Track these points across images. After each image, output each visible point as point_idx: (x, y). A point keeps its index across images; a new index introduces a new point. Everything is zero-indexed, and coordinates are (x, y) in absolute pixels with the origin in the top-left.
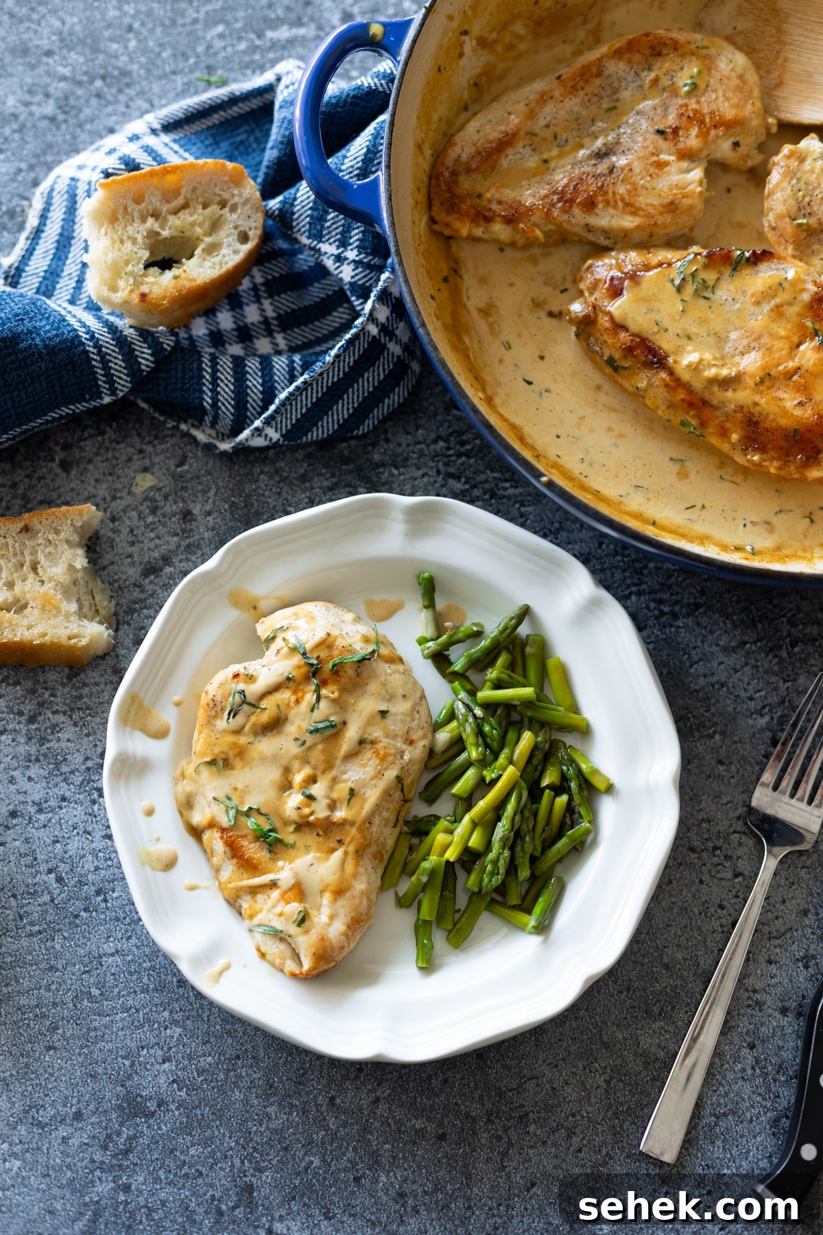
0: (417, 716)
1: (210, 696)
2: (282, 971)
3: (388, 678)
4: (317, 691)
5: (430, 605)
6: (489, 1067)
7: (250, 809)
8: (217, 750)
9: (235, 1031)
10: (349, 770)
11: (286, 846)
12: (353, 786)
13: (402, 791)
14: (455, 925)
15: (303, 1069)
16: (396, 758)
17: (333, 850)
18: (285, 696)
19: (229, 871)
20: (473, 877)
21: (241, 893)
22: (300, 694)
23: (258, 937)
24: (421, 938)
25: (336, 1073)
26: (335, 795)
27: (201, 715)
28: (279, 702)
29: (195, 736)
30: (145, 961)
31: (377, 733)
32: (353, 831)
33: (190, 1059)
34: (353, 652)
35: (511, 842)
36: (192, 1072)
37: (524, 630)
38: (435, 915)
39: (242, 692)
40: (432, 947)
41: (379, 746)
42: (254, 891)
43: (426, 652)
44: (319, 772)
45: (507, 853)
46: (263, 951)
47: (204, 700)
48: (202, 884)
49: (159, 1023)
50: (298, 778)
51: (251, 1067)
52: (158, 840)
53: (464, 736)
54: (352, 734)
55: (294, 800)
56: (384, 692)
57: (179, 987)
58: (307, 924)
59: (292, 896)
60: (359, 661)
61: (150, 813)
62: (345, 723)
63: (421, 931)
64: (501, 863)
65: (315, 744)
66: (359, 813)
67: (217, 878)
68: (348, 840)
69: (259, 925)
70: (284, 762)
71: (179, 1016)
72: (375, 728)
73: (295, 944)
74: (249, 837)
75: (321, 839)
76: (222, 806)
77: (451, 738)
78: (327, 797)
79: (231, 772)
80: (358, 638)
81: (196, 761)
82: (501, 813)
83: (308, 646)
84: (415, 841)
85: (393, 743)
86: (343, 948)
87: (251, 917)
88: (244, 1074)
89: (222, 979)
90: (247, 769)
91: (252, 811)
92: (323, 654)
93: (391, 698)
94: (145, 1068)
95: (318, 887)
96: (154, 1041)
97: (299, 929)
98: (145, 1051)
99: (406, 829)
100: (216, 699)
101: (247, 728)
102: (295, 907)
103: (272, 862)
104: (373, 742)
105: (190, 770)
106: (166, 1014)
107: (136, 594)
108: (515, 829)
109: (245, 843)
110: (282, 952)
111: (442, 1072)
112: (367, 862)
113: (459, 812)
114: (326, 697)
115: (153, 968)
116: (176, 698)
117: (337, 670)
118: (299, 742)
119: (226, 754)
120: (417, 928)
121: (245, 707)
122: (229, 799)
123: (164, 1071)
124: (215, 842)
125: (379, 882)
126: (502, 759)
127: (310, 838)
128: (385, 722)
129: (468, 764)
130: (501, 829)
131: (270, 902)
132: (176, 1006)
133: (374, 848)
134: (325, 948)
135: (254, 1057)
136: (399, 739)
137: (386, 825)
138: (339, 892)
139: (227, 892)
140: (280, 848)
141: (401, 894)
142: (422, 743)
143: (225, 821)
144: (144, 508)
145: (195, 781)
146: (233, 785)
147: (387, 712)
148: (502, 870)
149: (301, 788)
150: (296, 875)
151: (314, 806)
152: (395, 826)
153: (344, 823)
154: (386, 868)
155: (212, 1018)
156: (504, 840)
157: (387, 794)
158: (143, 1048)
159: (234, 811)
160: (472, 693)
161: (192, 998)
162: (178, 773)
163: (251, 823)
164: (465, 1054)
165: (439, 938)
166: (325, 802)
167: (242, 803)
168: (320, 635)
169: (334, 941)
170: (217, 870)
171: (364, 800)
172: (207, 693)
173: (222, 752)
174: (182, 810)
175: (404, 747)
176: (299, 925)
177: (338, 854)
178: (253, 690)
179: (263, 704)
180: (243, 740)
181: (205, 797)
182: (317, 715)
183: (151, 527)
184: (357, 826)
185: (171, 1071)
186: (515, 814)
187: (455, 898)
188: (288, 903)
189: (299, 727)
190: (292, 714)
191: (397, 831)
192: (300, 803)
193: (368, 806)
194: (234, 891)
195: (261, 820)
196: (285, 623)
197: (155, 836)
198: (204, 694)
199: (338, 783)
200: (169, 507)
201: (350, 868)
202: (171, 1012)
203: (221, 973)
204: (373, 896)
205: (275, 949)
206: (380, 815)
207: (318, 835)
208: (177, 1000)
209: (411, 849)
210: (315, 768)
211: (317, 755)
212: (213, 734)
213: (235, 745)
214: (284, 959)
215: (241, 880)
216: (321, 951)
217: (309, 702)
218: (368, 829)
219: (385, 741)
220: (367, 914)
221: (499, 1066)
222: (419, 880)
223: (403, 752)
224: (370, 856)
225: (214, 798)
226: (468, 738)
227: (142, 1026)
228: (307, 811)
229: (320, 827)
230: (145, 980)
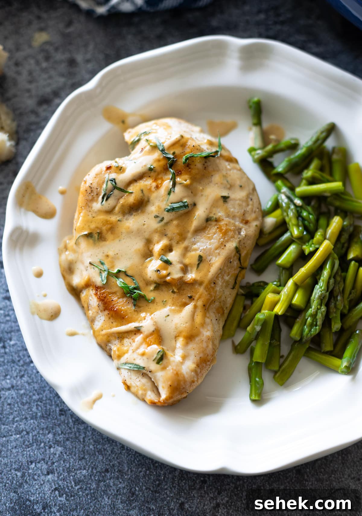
0: (251, 203)
1: (88, 184)
2: (144, 401)
3: (228, 172)
4: (173, 179)
5: (258, 123)
6: (306, 480)
7: (119, 271)
8: (93, 226)
9: (105, 450)
10: (198, 242)
11: (147, 301)
12: (201, 254)
13: (240, 259)
14: (280, 367)
15: (159, 480)
16: (235, 233)
17: (185, 304)
18: (148, 183)
19: (102, 321)
20: (296, 329)
21: (111, 338)
22: (159, 182)
23: (125, 373)
24: (253, 377)
25: (185, 484)
26: (187, 261)
27: (81, 199)
28: (142, 188)
29: (76, 217)
30: (34, 395)
31: (220, 213)
32: (201, 290)
33: (69, 472)
34: (202, 151)
35: (327, 300)
36: (71, 483)
37: (330, 144)
38: (265, 358)
39: (113, 180)
40: (263, 384)
41: (222, 223)
42: (121, 336)
43: (256, 157)
44: (174, 243)
45: (323, 309)
46: (128, 384)
47: (83, 187)
48: (80, 332)
49: (45, 443)
50: (157, 248)
51: (118, 478)
52: (45, 296)
53: (287, 219)
54: (200, 213)
55: (154, 264)
56: (225, 182)
57: (61, 415)
58: (165, 361)
59: (153, 340)
60: (206, 157)
61: (39, 275)
62: (195, 205)
63: (254, 371)
64: (319, 316)
65: (172, 220)
66: (206, 275)
67: (92, 328)
68: (197, 296)
69: (126, 363)
70: (147, 235)
71: (60, 438)
72: (219, 210)
73: (155, 378)
74: (118, 294)
75: (175, 295)
76: (96, 269)
77: (276, 222)
78: (181, 262)
79: (104, 242)
80: (206, 141)
81: (76, 235)
82: (318, 277)
83: (166, 144)
84: (248, 302)
85: (232, 221)
86: (193, 382)
87: (119, 357)
88: (112, 484)
89: (95, 406)
90: (117, 241)
91: (121, 274)
92: (178, 151)
93: (231, 187)
94: (33, 478)
95: (174, 334)
96: (40, 457)
97: (158, 366)
98: (33, 465)
99: (241, 291)
100: (92, 186)
101: (117, 209)
102: (155, 348)
103: (136, 313)
104: (217, 220)
105: (71, 243)
106: (50, 436)
107: (33, 118)
108: (330, 290)
109: (115, 299)
110: (144, 385)
111: (269, 484)
112: (212, 314)
113: (283, 278)
114: (180, 184)
115: (40, 400)
116: (61, 188)
117: (189, 163)
118: (159, 219)
119: (100, 229)
120: (250, 369)
121: (116, 192)
122: (102, 264)
123: (48, 481)
124: (90, 298)
125: (221, 332)
126: (318, 235)
127: (166, 295)
128: (226, 205)
129: (291, 241)
130: (319, 290)
131: (134, 345)
132: (58, 430)
133: (217, 304)
134: (179, 381)
135: (119, 471)
136: (237, 219)
137: (226, 287)
138: (190, 338)
139: (100, 338)
140: (142, 303)
141: (237, 343)
142: (255, 224)
143: (99, 280)
144: (40, 57)
145: (74, 251)
146: (106, 253)
147: (228, 197)
148: (319, 323)
149: (160, 255)
150: (156, 323)
151: (170, 269)
152: (233, 288)
153: (194, 283)
154: (226, 321)
155: (86, 439)
156: (321, 299)
157: (228, 261)
158: (32, 462)
159: (106, 273)
160: (292, 189)
161: (71, 424)
162: (62, 246)
163: (119, 282)
164: (287, 470)
165: (267, 377)
166: (179, 266)
167: (113, 267)
168: (175, 137)
169: (186, 376)
170: (92, 321)
171: (210, 265)
172: (85, 182)
173: (97, 228)
174: (65, 274)
175: (241, 225)
176: (158, 363)
177: (189, 308)
178: (122, 178)
179: (131, 189)
180: (113, 218)
181: (83, 263)
182: (173, 197)
183: (44, 70)
184: (204, 285)
185: (54, 481)
186: (330, 278)
187: (279, 346)
188: (149, 345)
189: (159, 207)
190: (153, 196)
191: (235, 292)
192: (160, 266)
193: (214, 269)
194: (106, 337)
195: (128, 281)
196: (147, 130)
197: (43, 293)
198: (83, 183)
199: (190, 251)
200: (59, 56)
201: (198, 319)
202: (54, 434)
203: (94, 401)
204: (217, 342)
205: (137, 382)
206: (222, 278)
207: (173, 292)
208: (59, 425)
209: (245, 308)
210: (171, 239)
211: (173, 230)
212: (90, 214)
213: (107, 222)
214: (145, 390)
215: (111, 328)
216: (176, 384)
217: (167, 187)
218: (213, 288)
219: (226, 220)
220: (213, 355)
221: (314, 479)
222: (254, 329)
223: (241, 229)
224: (214, 310)
225: (90, 263)
226: (290, 220)
227: (32, 445)
228: (164, 272)
229: (175, 285)
230: (34, 409)
